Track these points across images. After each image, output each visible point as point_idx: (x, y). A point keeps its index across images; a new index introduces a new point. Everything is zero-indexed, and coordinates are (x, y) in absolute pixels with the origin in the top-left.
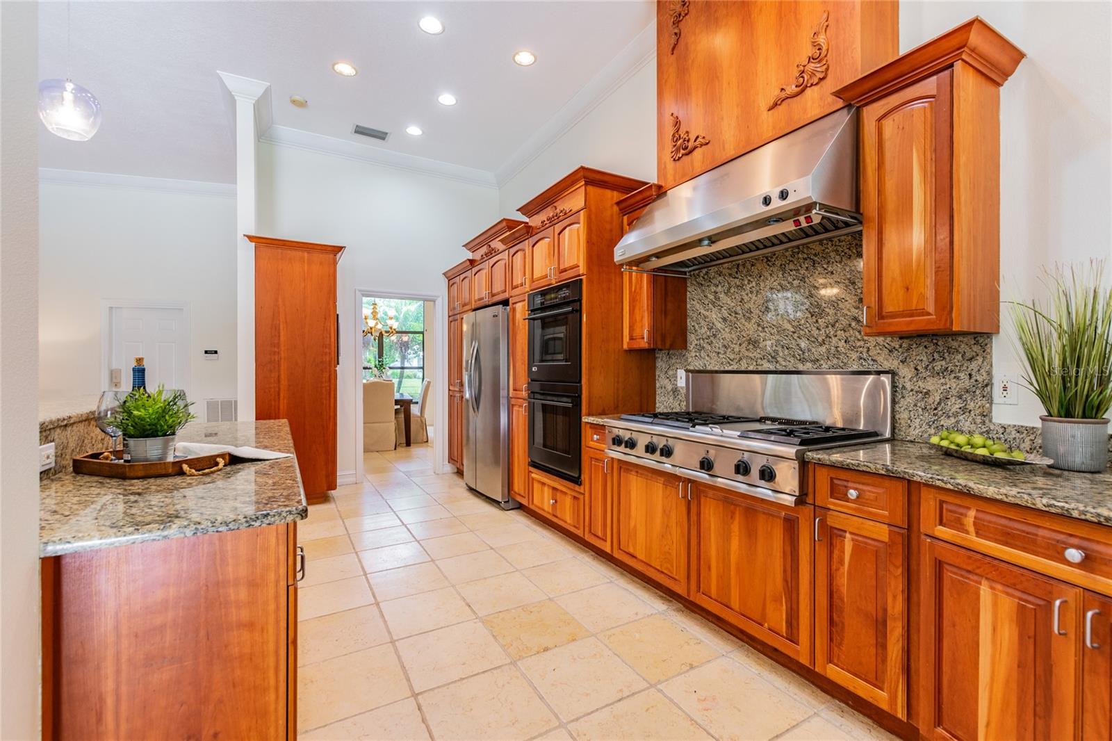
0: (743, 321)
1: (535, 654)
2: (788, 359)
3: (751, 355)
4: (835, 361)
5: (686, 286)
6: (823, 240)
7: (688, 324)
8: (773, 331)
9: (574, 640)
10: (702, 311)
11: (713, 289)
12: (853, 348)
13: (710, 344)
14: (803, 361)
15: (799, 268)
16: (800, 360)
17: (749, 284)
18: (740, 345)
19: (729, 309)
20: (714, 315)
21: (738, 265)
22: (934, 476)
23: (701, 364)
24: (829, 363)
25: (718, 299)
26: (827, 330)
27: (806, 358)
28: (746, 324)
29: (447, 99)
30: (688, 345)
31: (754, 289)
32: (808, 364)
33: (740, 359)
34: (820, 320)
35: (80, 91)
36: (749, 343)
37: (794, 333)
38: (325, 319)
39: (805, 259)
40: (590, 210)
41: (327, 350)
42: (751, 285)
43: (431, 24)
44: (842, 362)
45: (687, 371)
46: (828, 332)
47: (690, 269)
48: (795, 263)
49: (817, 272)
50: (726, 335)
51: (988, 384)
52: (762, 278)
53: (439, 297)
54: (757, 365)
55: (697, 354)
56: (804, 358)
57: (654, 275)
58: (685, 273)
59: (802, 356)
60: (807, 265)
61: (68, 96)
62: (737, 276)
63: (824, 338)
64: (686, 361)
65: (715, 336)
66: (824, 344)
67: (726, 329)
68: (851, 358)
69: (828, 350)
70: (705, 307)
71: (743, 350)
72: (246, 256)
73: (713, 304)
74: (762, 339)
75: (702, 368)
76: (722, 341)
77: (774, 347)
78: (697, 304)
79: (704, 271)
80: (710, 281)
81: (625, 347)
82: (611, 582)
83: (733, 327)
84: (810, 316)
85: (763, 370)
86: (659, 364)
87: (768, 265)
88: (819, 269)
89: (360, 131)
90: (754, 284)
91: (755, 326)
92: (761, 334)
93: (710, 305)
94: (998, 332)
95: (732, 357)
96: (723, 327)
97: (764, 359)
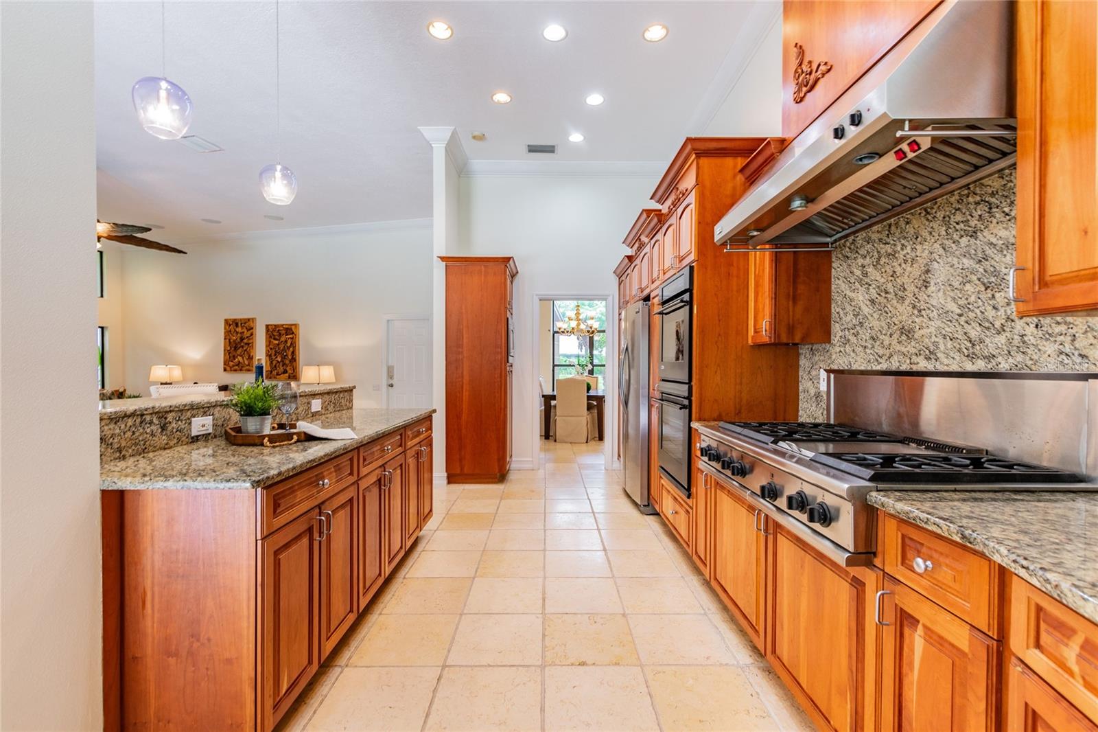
0: (894, 302)
1: (568, 665)
2: (952, 354)
3: (904, 349)
4: (1020, 358)
5: (831, 262)
6: (1003, 170)
7: (833, 311)
8: (931, 315)
9: (617, 664)
10: (848, 293)
11: (860, 261)
12: (1049, 337)
13: (856, 335)
14: (972, 357)
15: (969, 217)
16: (968, 356)
17: (902, 249)
18: (891, 336)
19: (879, 287)
20: (861, 297)
21: (890, 226)
22: (1019, 559)
23: (846, 362)
24: (1011, 360)
25: (866, 274)
26: (1008, 309)
27: (977, 352)
28: (898, 306)
29: (595, 99)
30: (832, 337)
31: (908, 256)
32: (979, 362)
33: (891, 356)
34: (997, 295)
36: (902, 333)
37: (960, 315)
38: (498, 322)
39: (977, 203)
40: (704, 186)
41: (499, 350)
42: (905, 252)
43: (554, 32)
44: (1031, 359)
45: (829, 371)
46: (1009, 312)
47: (833, 238)
48: (964, 211)
49: (995, 221)
50: (875, 322)
52: (919, 239)
53: (609, 296)
54: (911, 364)
55: (842, 350)
56: (973, 353)
57: (776, 252)
58: (826, 245)
59: (971, 350)
60: (979, 213)
61: (278, 174)
62: (888, 240)
63: (1003, 321)
64: (830, 358)
65: (861, 324)
66: (1004, 330)
67: (874, 315)
68: (1045, 353)
69: (1010, 341)
70: (851, 287)
71: (894, 342)
73: (860, 281)
74: (918, 327)
75: (846, 368)
76: (869, 331)
77: (934, 337)
78: (843, 284)
79: (851, 239)
80: (857, 252)
81: (750, 342)
82: (705, 614)
83: (883, 311)
84: (983, 289)
85: (919, 369)
86: (803, 362)
87: (928, 220)
88: (997, 215)
89: (533, 149)
90: (909, 249)
91: (910, 309)
92: (917, 320)
93: (857, 284)
95: (881, 352)
96: (871, 312)
97: (920, 354)
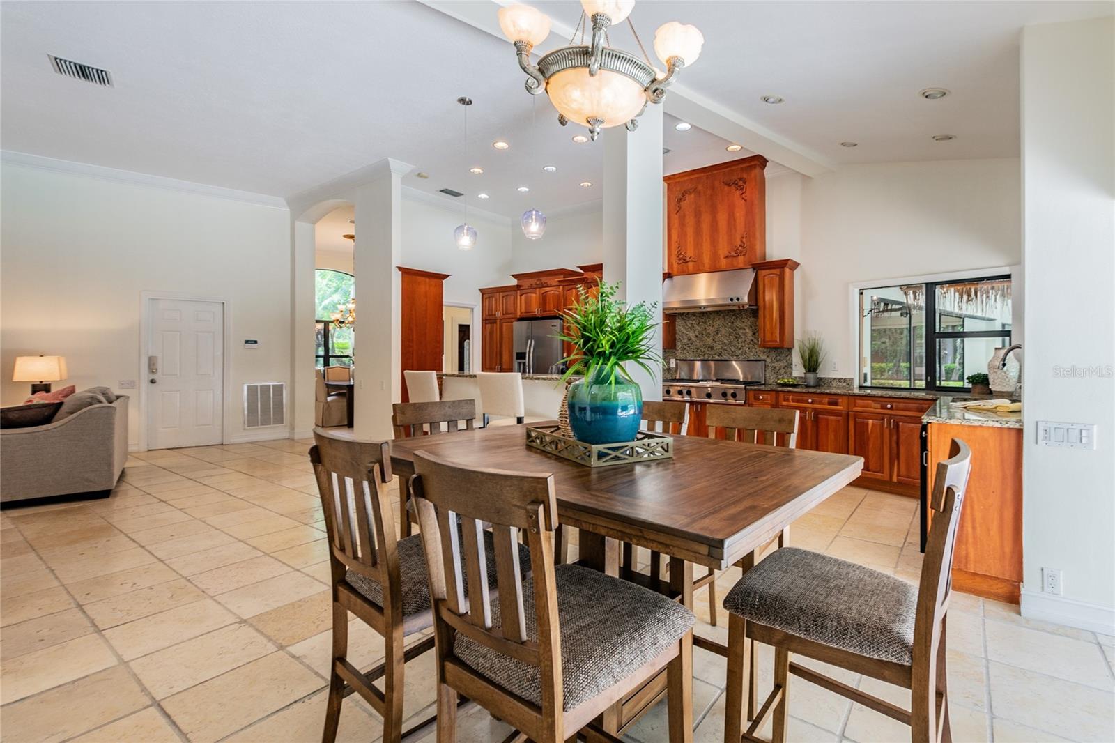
0: (706, 337)
2: (726, 355)
3: (709, 353)
4: (745, 356)
5: (676, 319)
7: (677, 337)
8: (720, 343)
10: (685, 332)
11: (691, 322)
12: (751, 351)
13: (689, 347)
14: (732, 356)
15: (731, 318)
17: (708, 322)
18: (705, 348)
19: (699, 332)
20: (691, 334)
22: (781, 389)
23: (685, 356)
24: (743, 357)
25: (693, 327)
30: (677, 346)
31: (711, 324)
32: (734, 357)
33: (704, 354)
34: (739, 340)
35: (469, 229)
36: (709, 348)
37: (728, 344)
44: (747, 357)
45: (676, 360)
46: (742, 345)
50: (698, 343)
51: (792, 364)
52: (715, 320)
53: (476, 305)
54: (712, 357)
55: (682, 352)
60: (734, 318)
62: (702, 318)
63: (740, 347)
64: (676, 355)
65: (692, 344)
66: (741, 349)
68: (750, 355)
69: (742, 352)
70: (686, 330)
71: (706, 350)
72: (397, 280)
73: (691, 329)
74: (715, 346)
75: (685, 359)
76: (695, 346)
77: (720, 350)
78: (682, 328)
80: (689, 318)
83: (701, 340)
84: (735, 338)
85: (715, 359)
87: (717, 315)
88: (739, 320)
91: (712, 340)
92: (714, 344)
94: (793, 347)
95: (700, 353)
96: (696, 340)
97: (716, 355)
